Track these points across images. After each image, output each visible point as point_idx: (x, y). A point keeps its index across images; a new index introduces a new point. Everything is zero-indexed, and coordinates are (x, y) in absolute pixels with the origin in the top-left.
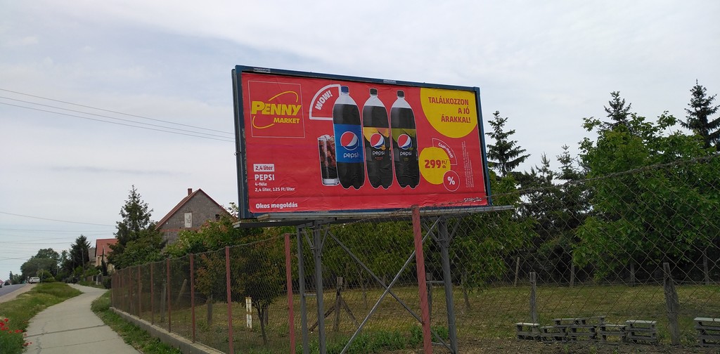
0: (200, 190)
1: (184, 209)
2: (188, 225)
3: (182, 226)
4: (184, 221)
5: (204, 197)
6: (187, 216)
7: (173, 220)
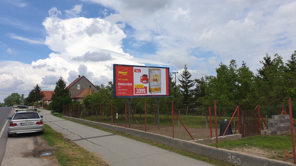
0: (83, 76)
1: (77, 83)
2: (79, 89)
3: (76, 89)
4: (77, 87)
5: (85, 78)
6: (79, 85)
7: (73, 86)
